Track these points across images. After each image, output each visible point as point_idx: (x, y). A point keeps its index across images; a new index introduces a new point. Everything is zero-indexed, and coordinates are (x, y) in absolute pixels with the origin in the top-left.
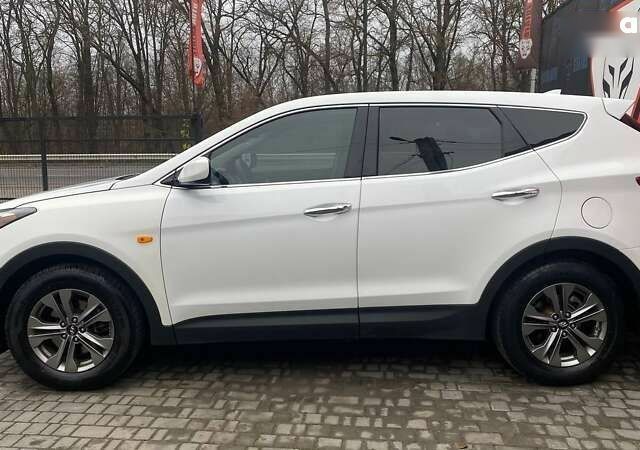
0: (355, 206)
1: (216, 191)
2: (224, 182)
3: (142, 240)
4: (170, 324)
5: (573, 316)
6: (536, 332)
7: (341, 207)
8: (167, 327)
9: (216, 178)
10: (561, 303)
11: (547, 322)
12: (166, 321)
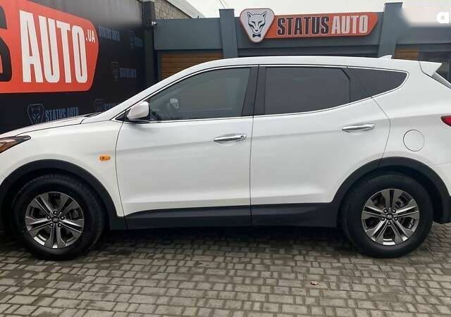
0: (249, 136)
1: (154, 125)
2: (159, 119)
3: (103, 159)
4: (122, 216)
5: (397, 212)
6: (371, 219)
7: (239, 136)
8: (121, 218)
9: (154, 116)
10: (391, 202)
11: (379, 213)
12: (120, 214)
